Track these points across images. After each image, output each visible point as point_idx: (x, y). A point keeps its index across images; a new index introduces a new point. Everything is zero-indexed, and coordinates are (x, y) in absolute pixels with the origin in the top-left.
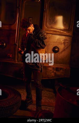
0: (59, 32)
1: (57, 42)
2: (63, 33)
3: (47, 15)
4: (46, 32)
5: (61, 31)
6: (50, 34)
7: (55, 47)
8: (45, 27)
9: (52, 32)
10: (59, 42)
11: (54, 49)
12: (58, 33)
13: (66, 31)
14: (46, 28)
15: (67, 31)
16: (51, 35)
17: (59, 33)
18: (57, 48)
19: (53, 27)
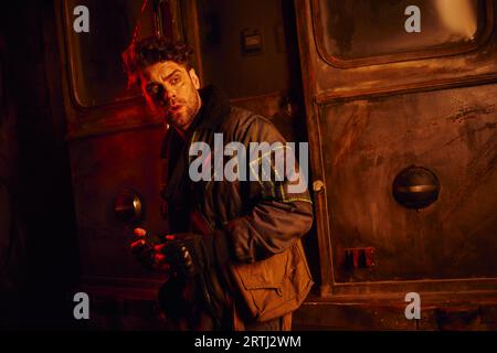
2: (442, 71)
6: (358, 98)
11: (402, 190)
13: (464, 54)
14: (325, 66)
15: (472, 52)
16: (362, 103)
18: (419, 178)
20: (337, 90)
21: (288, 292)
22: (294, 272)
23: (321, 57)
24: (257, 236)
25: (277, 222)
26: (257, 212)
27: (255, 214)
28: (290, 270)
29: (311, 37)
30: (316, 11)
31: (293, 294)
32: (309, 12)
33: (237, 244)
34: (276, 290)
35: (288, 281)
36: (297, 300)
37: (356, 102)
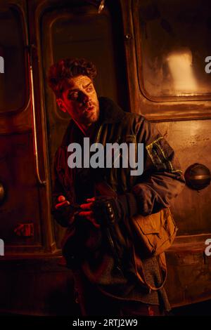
0: (194, 107)
1: (195, 147)
3: (139, 55)
4: (147, 116)
5: (202, 103)
7: (192, 166)
8: (141, 101)
9: (168, 114)
10: (205, 147)
12: (192, 112)
14: (145, 100)
16: (167, 124)
17: (197, 112)
18: (200, 171)
19: (171, 93)
20: (152, 115)
21: (164, 235)
22: (166, 223)
23: (142, 94)
24: (157, 195)
25: (168, 186)
26: (154, 179)
27: (153, 181)
28: (163, 221)
29: (136, 81)
30: (139, 65)
31: (167, 237)
32: (135, 65)
33: (145, 201)
34: (157, 234)
35: (163, 229)
36: (170, 240)
37: (163, 123)
